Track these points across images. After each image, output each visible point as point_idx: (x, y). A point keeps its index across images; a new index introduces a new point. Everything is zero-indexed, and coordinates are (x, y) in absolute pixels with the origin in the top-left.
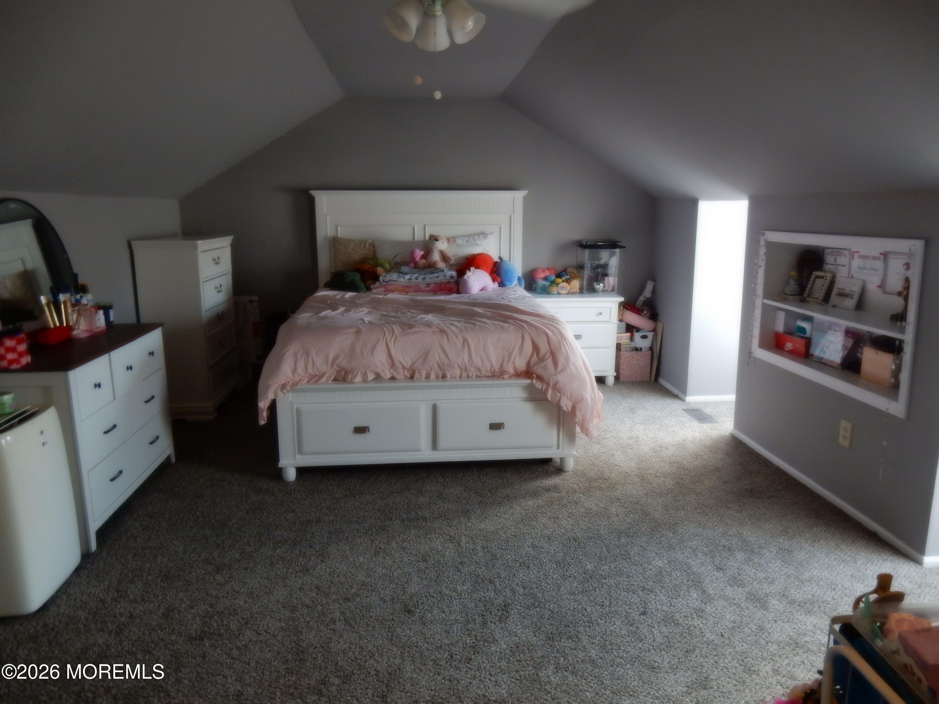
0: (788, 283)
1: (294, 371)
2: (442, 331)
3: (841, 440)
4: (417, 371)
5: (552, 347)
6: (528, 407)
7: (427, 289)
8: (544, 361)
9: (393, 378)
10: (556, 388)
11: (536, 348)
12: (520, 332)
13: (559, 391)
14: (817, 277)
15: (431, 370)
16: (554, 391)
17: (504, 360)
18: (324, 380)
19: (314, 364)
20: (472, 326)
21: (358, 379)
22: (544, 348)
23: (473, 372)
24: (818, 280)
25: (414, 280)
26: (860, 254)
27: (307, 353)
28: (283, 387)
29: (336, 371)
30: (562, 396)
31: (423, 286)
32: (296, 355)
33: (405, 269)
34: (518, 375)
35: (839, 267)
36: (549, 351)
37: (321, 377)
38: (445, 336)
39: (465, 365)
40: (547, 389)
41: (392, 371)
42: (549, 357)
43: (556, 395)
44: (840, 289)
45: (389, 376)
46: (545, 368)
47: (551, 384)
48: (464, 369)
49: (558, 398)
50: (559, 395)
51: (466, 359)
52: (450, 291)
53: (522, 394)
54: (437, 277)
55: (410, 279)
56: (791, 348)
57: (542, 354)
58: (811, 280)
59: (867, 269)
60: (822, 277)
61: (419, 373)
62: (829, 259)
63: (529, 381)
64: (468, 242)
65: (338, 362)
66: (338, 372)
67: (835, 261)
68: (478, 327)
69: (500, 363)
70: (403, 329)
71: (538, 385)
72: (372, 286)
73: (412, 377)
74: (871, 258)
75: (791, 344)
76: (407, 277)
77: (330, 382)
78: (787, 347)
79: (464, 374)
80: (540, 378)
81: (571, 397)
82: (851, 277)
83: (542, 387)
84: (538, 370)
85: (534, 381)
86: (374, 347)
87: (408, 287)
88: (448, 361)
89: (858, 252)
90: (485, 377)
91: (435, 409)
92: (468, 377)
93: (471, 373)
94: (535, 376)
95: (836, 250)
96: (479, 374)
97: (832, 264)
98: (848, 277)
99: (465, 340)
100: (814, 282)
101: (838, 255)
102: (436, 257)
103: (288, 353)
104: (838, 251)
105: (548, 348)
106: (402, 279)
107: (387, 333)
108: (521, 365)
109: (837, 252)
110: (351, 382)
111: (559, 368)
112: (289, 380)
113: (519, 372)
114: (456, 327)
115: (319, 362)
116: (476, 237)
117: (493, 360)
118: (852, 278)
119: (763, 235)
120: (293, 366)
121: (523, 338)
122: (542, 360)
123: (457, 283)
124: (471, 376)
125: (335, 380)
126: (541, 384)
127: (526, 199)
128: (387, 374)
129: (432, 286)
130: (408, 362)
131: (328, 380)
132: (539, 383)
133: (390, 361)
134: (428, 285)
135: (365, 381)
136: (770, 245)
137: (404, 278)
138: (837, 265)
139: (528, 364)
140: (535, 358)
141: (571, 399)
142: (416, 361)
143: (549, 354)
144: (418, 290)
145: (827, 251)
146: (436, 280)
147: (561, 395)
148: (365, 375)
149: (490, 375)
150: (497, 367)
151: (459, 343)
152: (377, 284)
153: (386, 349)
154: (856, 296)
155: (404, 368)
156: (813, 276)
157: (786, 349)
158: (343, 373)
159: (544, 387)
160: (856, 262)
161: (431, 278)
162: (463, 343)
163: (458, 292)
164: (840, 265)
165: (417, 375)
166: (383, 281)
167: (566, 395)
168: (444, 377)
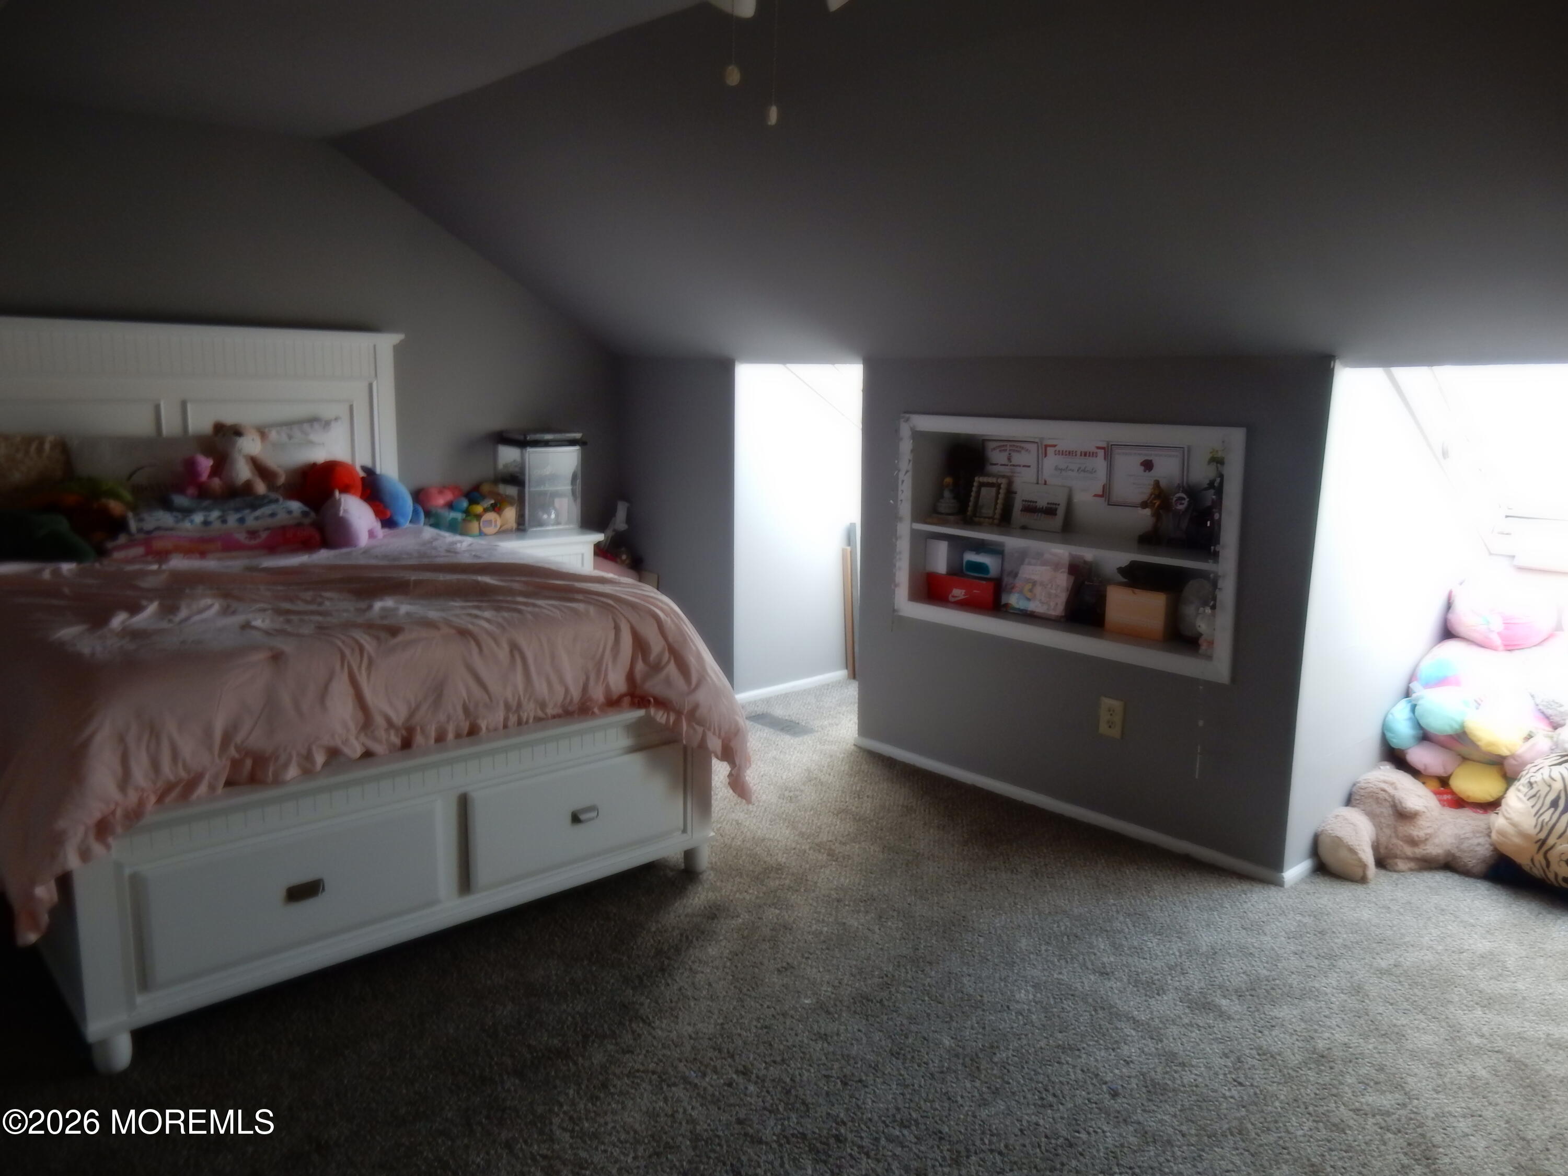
0: (942, 496)
1: (125, 781)
2: (463, 633)
3: (1103, 728)
4: (418, 729)
5: (670, 639)
6: (635, 763)
7: (253, 542)
8: (662, 668)
9: (368, 754)
10: (693, 715)
11: (640, 645)
12: (610, 617)
13: (701, 723)
14: (982, 485)
15: (448, 722)
16: (689, 724)
17: (588, 679)
18: (202, 789)
19: (175, 755)
20: (516, 615)
21: (293, 772)
22: (657, 646)
23: (530, 710)
24: (984, 490)
25: (217, 525)
26: (1057, 448)
27: (154, 732)
28: (103, 829)
29: (229, 763)
30: (706, 731)
31: (241, 537)
32: (121, 739)
33: (180, 500)
34: (613, 703)
35: (1018, 469)
36: (666, 646)
37: (191, 785)
38: (473, 644)
39: (519, 697)
40: (678, 721)
41: (363, 738)
42: (669, 661)
43: (694, 729)
44: (1026, 501)
45: (359, 751)
46: (668, 682)
47: (685, 711)
48: (514, 708)
49: (699, 737)
50: (700, 729)
51: (521, 687)
52: (308, 546)
53: (624, 741)
54: (273, 515)
55: (206, 523)
56: (962, 597)
57: (653, 657)
58: (974, 489)
59: (1073, 471)
60: (991, 485)
61: (423, 731)
62: (997, 457)
63: (641, 713)
64: (290, 437)
65: (239, 739)
66: (236, 764)
67: (1009, 459)
68: (529, 617)
69: (581, 684)
70: (378, 638)
71: (660, 717)
72: (110, 545)
73: (407, 744)
74: (1079, 454)
75: (963, 591)
76: (198, 518)
77: (220, 790)
78: (953, 597)
79: (513, 719)
80: (662, 703)
81: (720, 730)
82: (1043, 482)
83: (668, 719)
84: (654, 686)
85: (652, 711)
86: (326, 687)
87: (203, 540)
88: (486, 698)
89: (1055, 446)
90: (554, 717)
91: (464, 804)
92: (520, 723)
93: (526, 714)
94: (652, 700)
95: (1009, 444)
96: (540, 714)
97: (1002, 465)
98: (1038, 483)
99: (515, 648)
100: (978, 493)
101: (1014, 451)
102: (243, 472)
103: (98, 738)
104: (1012, 445)
105: (663, 643)
106: (187, 525)
107: (347, 652)
108: (617, 681)
109: (1010, 446)
110: (278, 781)
111: (694, 680)
112: (112, 807)
113: (615, 697)
114: (488, 620)
115: (188, 747)
116: (306, 426)
117: (569, 678)
118: (1045, 484)
119: (907, 420)
120: (119, 770)
121: (617, 629)
122: (656, 668)
123: (320, 527)
124: (525, 720)
125: (229, 783)
126: (666, 715)
127: (399, 351)
128: (355, 749)
129: (264, 535)
130: (399, 716)
131: (212, 788)
132: (660, 713)
133: (360, 715)
134: (253, 533)
135: (307, 772)
136: (918, 436)
137: (192, 521)
138: (1014, 465)
139: (630, 677)
140: (640, 666)
141: (720, 734)
142: (418, 707)
143: (667, 655)
144: (229, 546)
145: (991, 445)
146: (270, 522)
147: (704, 731)
148: (309, 757)
149: (560, 711)
150: (576, 694)
151: (503, 653)
152: (122, 539)
153: (351, 691)
154: (1061, 512)
155: (390, 724)
156: (975, 484)
157: (951, 599)
158: (249, 763)
159: (672, 718)
160: (1051, 461)
161: (257, 518)
162: (511, 651)
163: (326, 543)
164: (1019, 466)
165: (419, 739)
166: (140, 530)
167: (712, 730)
168: (473, 731)
